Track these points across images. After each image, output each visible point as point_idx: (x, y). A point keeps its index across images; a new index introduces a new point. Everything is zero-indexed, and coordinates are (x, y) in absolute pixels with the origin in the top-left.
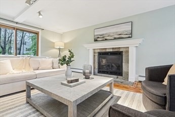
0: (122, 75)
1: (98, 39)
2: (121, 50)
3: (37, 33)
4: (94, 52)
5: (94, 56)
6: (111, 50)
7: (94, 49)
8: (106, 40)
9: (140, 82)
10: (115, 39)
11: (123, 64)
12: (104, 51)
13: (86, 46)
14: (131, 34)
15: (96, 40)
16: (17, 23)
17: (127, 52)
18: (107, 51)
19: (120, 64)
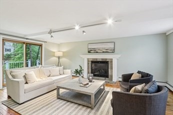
0: (108, 77)
1: (91, 52)
2: (107, 60)
3: (41, 46)
4: (88, 61)
5: (88, 63)
6: (101, 60)
7: (88, 59)
8: (97, 52)
9: (120, 81)
10: (103, 52)
11: (109, 70)
12: (95, 60)
13: (82, 56)
14: (114, 50)
15: (89, 52)
16: (27, 39)
17: (112, 62)
18: (98, 60)
19: (107, 69)
